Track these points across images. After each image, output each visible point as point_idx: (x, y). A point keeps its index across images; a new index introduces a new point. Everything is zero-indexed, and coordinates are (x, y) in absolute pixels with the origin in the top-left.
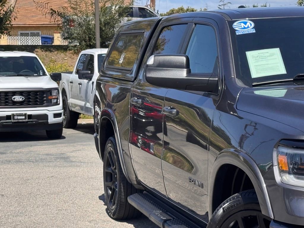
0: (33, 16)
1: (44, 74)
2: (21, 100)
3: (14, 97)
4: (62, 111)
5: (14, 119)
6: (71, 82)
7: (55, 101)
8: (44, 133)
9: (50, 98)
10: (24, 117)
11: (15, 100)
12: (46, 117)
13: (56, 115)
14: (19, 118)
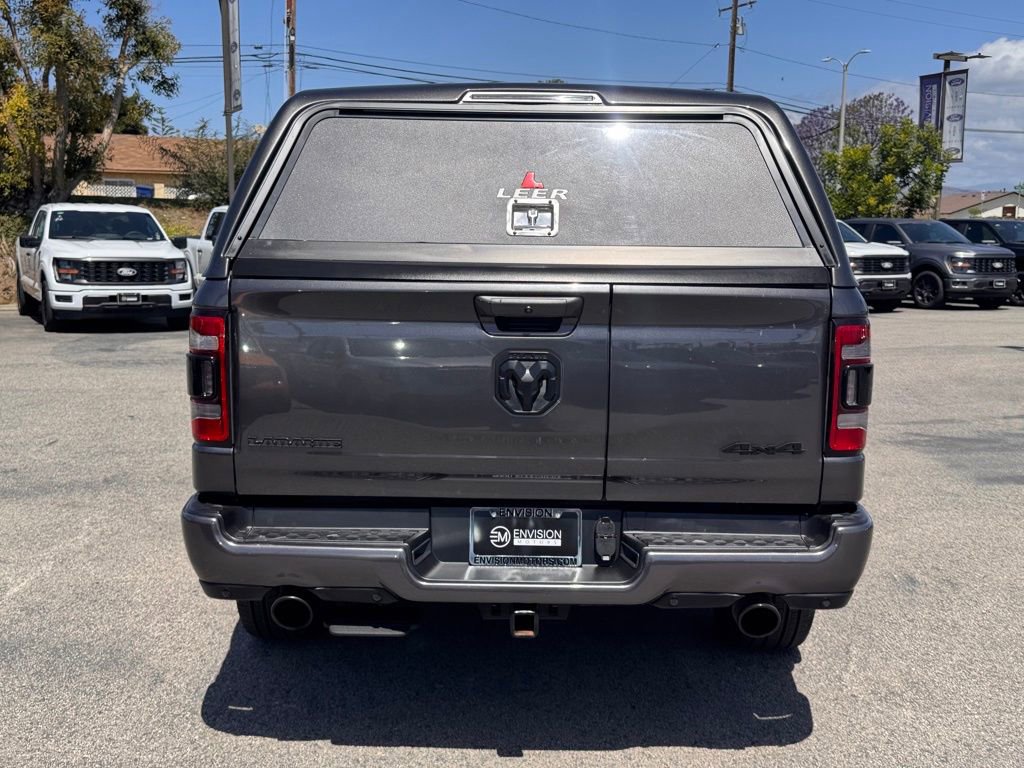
0: (122, 159)
1: (162, 238)
2: (131, 274)
3: (121, 269)
4: (191, 291)
5: (121, 301)
6: (199, 251)
7: (181, 277)
8: (163, 320)
9: (173, 272)
10: (135, 299)
11: (122, 274)
12: (168, 298)
13: (183, 297)
14: (129, 299)
